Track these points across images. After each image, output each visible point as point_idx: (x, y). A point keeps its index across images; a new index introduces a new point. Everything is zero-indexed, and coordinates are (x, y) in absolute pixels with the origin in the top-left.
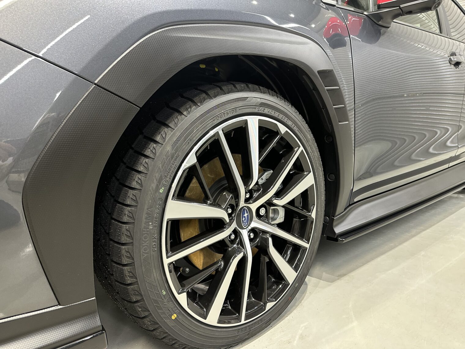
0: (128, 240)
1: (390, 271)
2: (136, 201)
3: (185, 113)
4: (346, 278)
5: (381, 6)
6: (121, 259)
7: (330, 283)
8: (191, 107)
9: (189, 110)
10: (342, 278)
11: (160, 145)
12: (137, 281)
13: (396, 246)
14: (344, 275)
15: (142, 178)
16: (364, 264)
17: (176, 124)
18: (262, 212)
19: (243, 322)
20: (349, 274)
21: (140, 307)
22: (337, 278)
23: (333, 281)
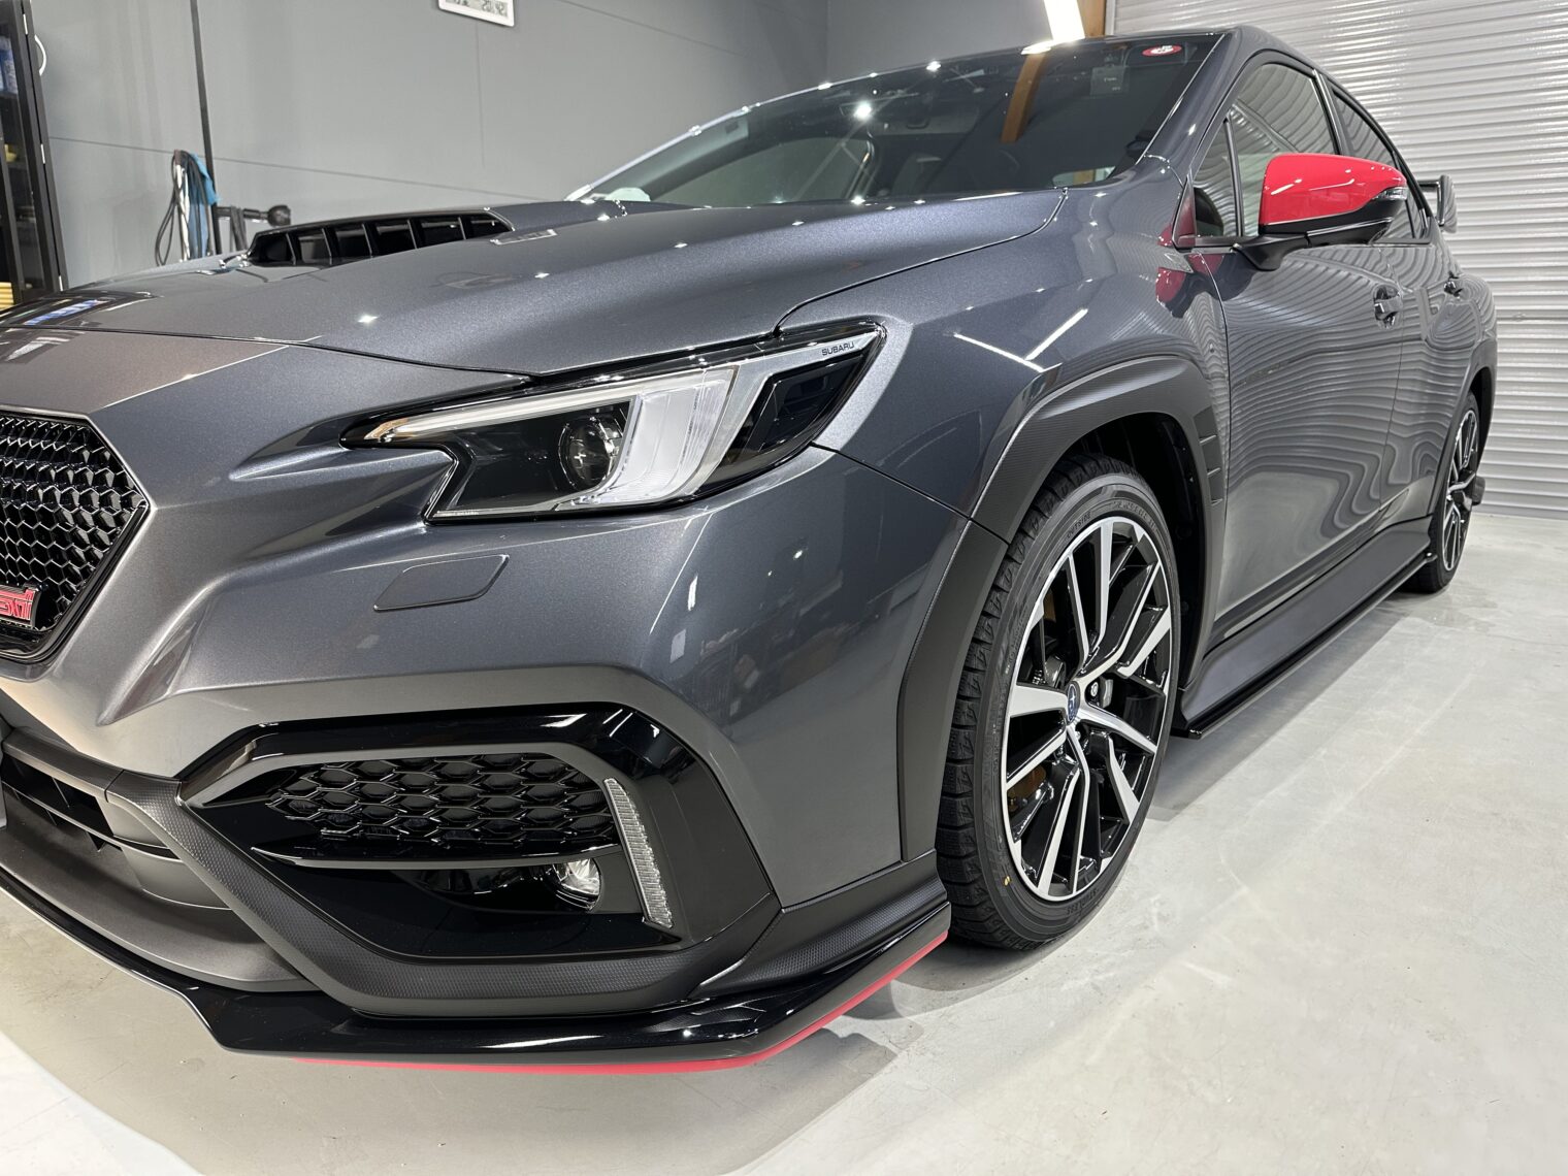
0: (968, 755)
1: (1272, 793)
2: (978, 690)
3: (1031, 533)
4: (1189, 811)
5: (1268, 229)
6: (955, 786)
7: (1165, 823)
8: (1037, 521)
9: (1036, 526)
10: (1184, 811)
11: (1005, 594)
12: (973, 822)
13: (1263, 740)
14: (1186, 805)
15: (986, 652)
16: (1215, 780)
17: (1023, 555)
18: (1094, 692)
19: (1075, 893)
20: (1194, 803)
21: (970, 865)
22: (1173, 812)
23: (1168, 818)
